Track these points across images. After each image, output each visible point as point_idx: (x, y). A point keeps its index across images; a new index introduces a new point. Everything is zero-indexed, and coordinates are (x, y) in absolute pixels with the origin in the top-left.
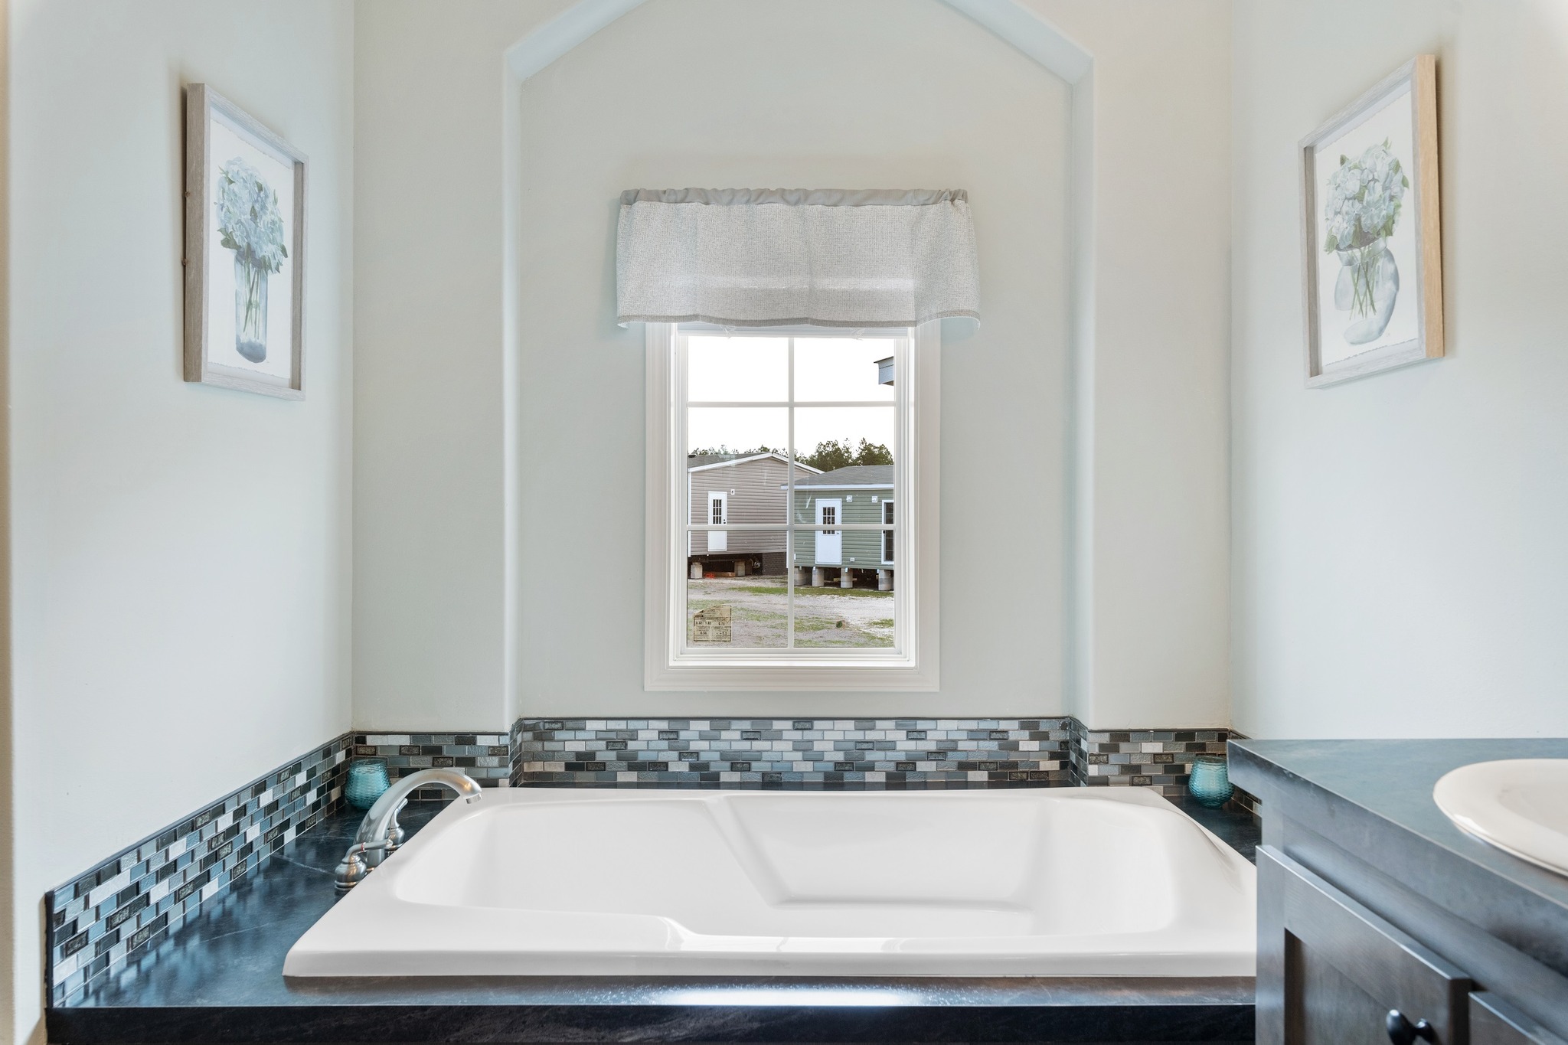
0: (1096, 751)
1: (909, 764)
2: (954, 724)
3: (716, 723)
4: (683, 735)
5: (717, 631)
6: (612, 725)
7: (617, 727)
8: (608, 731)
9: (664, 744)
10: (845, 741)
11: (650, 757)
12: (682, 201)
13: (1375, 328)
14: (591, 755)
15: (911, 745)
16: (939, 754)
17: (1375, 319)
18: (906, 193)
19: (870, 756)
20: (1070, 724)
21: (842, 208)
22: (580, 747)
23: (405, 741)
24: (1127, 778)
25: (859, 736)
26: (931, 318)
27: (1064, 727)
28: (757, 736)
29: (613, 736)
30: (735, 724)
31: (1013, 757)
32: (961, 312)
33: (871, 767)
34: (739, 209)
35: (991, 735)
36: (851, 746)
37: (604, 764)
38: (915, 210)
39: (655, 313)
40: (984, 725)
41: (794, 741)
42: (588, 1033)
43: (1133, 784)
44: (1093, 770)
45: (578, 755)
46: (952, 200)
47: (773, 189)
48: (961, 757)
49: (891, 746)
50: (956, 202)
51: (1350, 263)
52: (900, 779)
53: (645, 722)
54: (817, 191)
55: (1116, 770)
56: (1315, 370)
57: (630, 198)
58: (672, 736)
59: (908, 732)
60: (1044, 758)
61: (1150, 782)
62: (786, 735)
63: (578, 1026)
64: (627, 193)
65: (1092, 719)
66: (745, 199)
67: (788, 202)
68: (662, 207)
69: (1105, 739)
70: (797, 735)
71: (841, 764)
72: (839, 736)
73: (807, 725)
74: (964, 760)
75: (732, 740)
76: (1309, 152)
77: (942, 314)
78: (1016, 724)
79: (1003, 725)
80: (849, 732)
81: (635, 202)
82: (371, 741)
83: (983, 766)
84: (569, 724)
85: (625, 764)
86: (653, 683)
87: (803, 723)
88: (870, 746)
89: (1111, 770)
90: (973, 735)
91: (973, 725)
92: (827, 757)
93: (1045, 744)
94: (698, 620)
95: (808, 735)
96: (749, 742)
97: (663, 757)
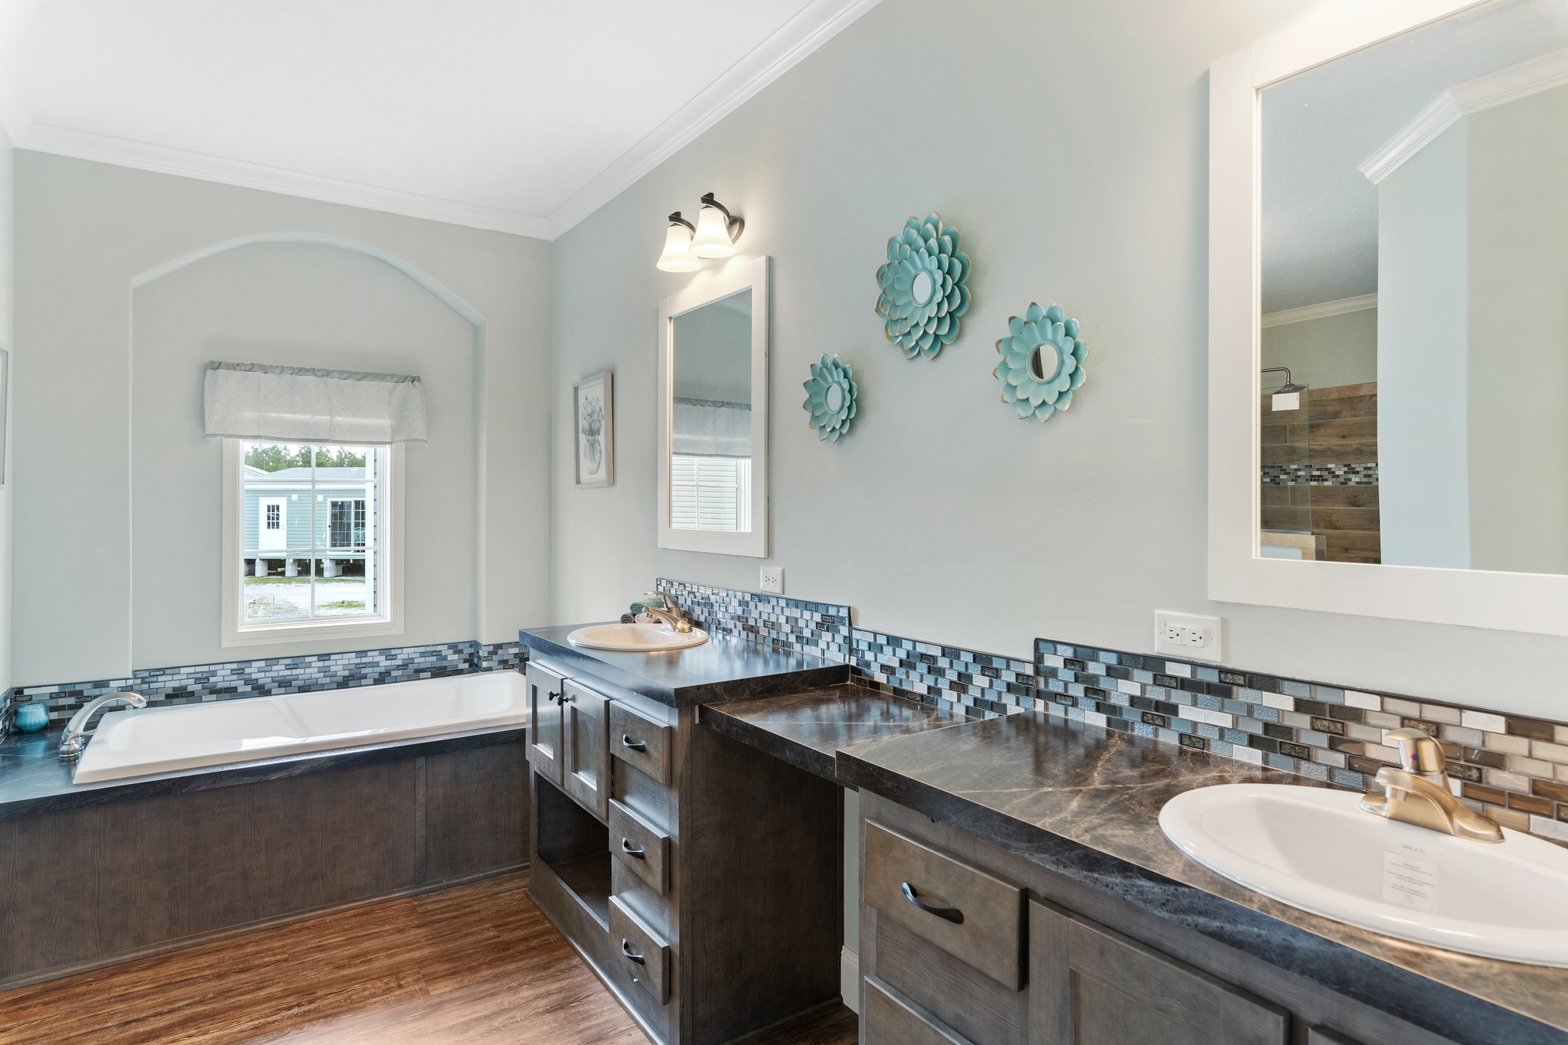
0: (487, 655)
1: (388, 673)
2: (412, 650)
3: (269, 662)
4: (247, 671)
5: (265, 611)
6: (198, 669)
7: (202, 670)
8: (195, 673)
9: (235, 677)
10: (350, 664)
11: (226, 685)
12: (249, 371)
13: (595, 470)
14: (185, 688)
15: (388, 663)
16: (404, 666)
17: (596, 466)
18: (387, 375)
19: (364, 671)
20: (475, 644)
21: (349, 381)
22: (177, 684)
23: (56, 689)
24: (502, 666)
25: (358, 661)
26: (400, 441)
27: (471, 646)
28: (295, 666)
29: (200, 675)
30: (282, 662)
31: (444, 664)
32: (417, 440)
33: (365, 677)
34: (286, 377)
35: (432, 654)
36: (353, 667)
37: (193, 692)
38: (391, 385)
39: (232, 433)
40: (428, 649)
41: (319, 667)
42: (254, 778)
43: (504, 669)
44: (485, 664)
45: (174, 689)
46: (412, 382)
47: (307, 368)
48: (416, 666)
49: (377, 664)
50: (414, 383)
51: (588, 441)
52: (382, 679)
53: (222, 665)
54: (334, 371)
55: (496, 663)
56: (578, 482)
57: (216, 366)
58: (240, 672)
59: (386, 656)
60: (460, 663)
61: (512, 667)
62: (313, 664)
63: (249, 776)
64: (212, 362)
65: (485, 640)
66: (290, 372)
67: (317, 376)
68: (237, 374)
69: (491, 649)
70: (321, 664)
71: (347, 677)
72: (346, 662)
73: (327, 658)
74: (418, 668)
75: (280, 671)
76: (576, 389)
77: (407, 440)
78: (446, 647)
79: (439, 648)
80: (353, 659)
81: (218, 369)
82: (26, 692)
83: (428, 670)
84: (167, 672)
85: (207, 691)
86: (226, 644)
87: (324, 657)
88: (365, 665)
89: (493, 664)
90: (423, 655)
91: (423, 649)
92: (339, 674)
93: (461, 655)
94: (251, 605)
95: (327, 663)
96: (290, 671)
97: (233, 684)
